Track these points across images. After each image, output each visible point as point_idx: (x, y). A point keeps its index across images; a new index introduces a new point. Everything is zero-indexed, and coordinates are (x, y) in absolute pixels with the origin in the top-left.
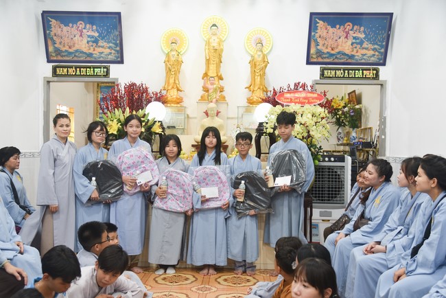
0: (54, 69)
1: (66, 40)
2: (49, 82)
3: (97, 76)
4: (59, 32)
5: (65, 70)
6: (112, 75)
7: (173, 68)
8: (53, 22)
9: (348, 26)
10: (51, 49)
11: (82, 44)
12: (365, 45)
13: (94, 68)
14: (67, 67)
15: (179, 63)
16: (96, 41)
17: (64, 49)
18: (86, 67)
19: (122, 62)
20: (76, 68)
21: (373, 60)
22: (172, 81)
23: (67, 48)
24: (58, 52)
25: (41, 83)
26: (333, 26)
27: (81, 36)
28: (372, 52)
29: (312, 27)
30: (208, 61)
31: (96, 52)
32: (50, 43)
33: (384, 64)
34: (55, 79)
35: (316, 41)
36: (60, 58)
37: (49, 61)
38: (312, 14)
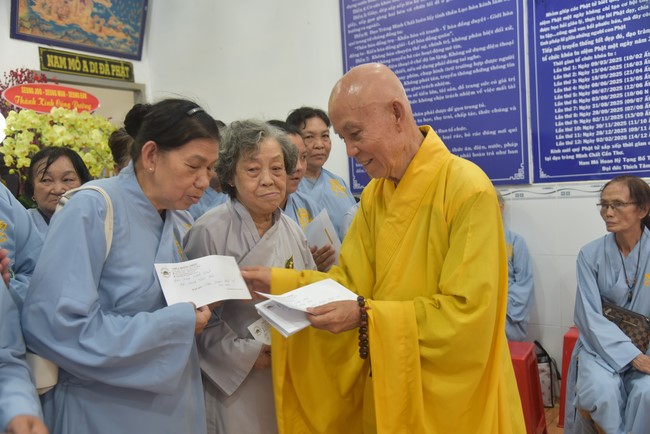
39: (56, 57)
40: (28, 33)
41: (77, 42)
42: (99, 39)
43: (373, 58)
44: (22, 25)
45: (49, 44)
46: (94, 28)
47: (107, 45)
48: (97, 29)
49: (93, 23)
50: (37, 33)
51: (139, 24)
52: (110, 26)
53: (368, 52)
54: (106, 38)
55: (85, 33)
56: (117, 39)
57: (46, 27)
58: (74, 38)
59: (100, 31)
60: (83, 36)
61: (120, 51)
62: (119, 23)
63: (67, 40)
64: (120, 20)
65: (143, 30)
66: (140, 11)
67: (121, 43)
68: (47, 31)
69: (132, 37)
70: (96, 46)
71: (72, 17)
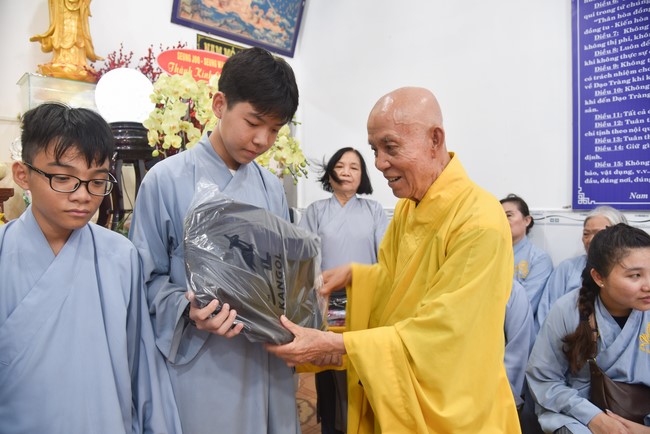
39: (213, 46)
40: (188, 18)
41: (234, 32)
42: (256, 31)
43: (626, 31)
44: (183, 10)
45: (207, 32)
46: (252, 18)
47: (262, 38)
48: (255, 20)
49: (252, 13)
50: (197, 19)
51: (295, 19)
52: (268, 18)
53: (617, 25)
54: (262, 31)
55: (243, 23)
56: (273, 33)
57: (206, 13)
58: (232, 27)
59: (258, 22)
60: (241, 26)
61: (275, 45)
62: (277, 16)
63: (225, 29)
64: (278, 13)
65: (298, 26)
66: (298, 5)
67: (276, 37)
68: (207, 18)
69: (288, 32)
70: (252, 38)
71: (233, 5)
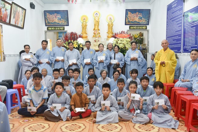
0: (48, 28)
1: (51, 19)
2: (46, 32)
3: (61, 30)
4: (49, 17)
5: (51, 28)
6: (65, 30)
7: (84, 27)
8: (47, 14)
9: (137, 13)
10: (47, 22)
11: (56, 20)
12: (142, 19)
13: (60, 27)
14: (52, 27)
15: (86, 26)
16: (60, 19)
17: (50, 22)
18: (57, 27)
19: (68, 25)
20: (54, 27)
21: (145, 23)
22: (84, 31)
23: (51, 22)
24: (49, 23)
25: (44, 33)
26: (133, 13)
27: (56, 18)
28: (145, 21)
29: (126, 14)
30: (95, 25)
31: (60, 22)
32: (46, 20)
33: (148, 25)
34: (48, 31)
35: (128, 18)
36: (49, 25)
37: (46, 26)
38: (126, 10)
